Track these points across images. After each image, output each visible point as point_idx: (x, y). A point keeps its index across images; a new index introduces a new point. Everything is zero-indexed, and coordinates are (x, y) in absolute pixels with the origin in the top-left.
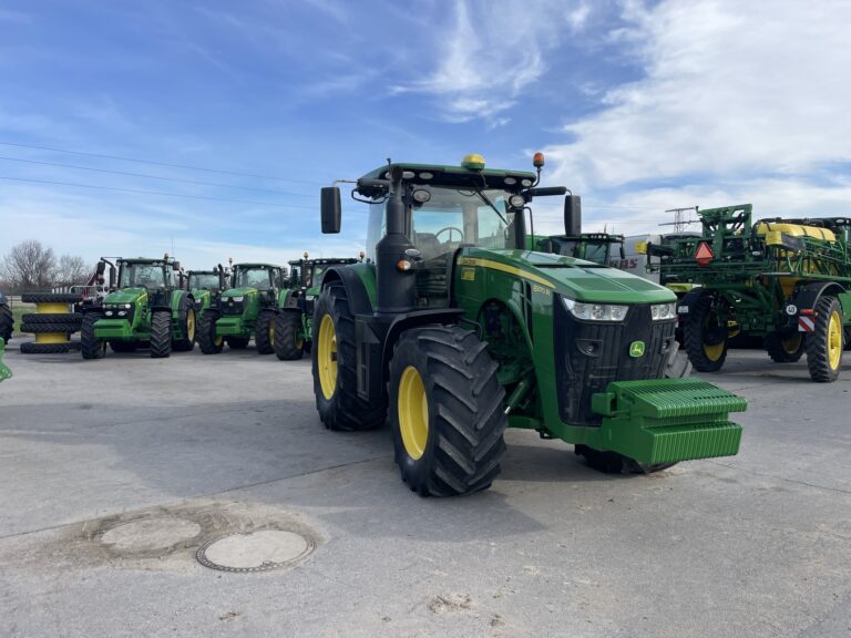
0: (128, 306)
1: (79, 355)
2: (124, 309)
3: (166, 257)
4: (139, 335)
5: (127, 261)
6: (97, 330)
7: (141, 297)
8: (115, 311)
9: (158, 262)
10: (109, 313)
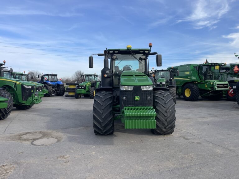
0: (84, 86)
1: (75, 98)
2: (83, 87)
3: (95, 74)
4: (88, 93)
5: (86, 75)
6: (77, 92)
7: (88, 84)
8: (82, 87)
9: (93, 75)
10: (80, 88)
